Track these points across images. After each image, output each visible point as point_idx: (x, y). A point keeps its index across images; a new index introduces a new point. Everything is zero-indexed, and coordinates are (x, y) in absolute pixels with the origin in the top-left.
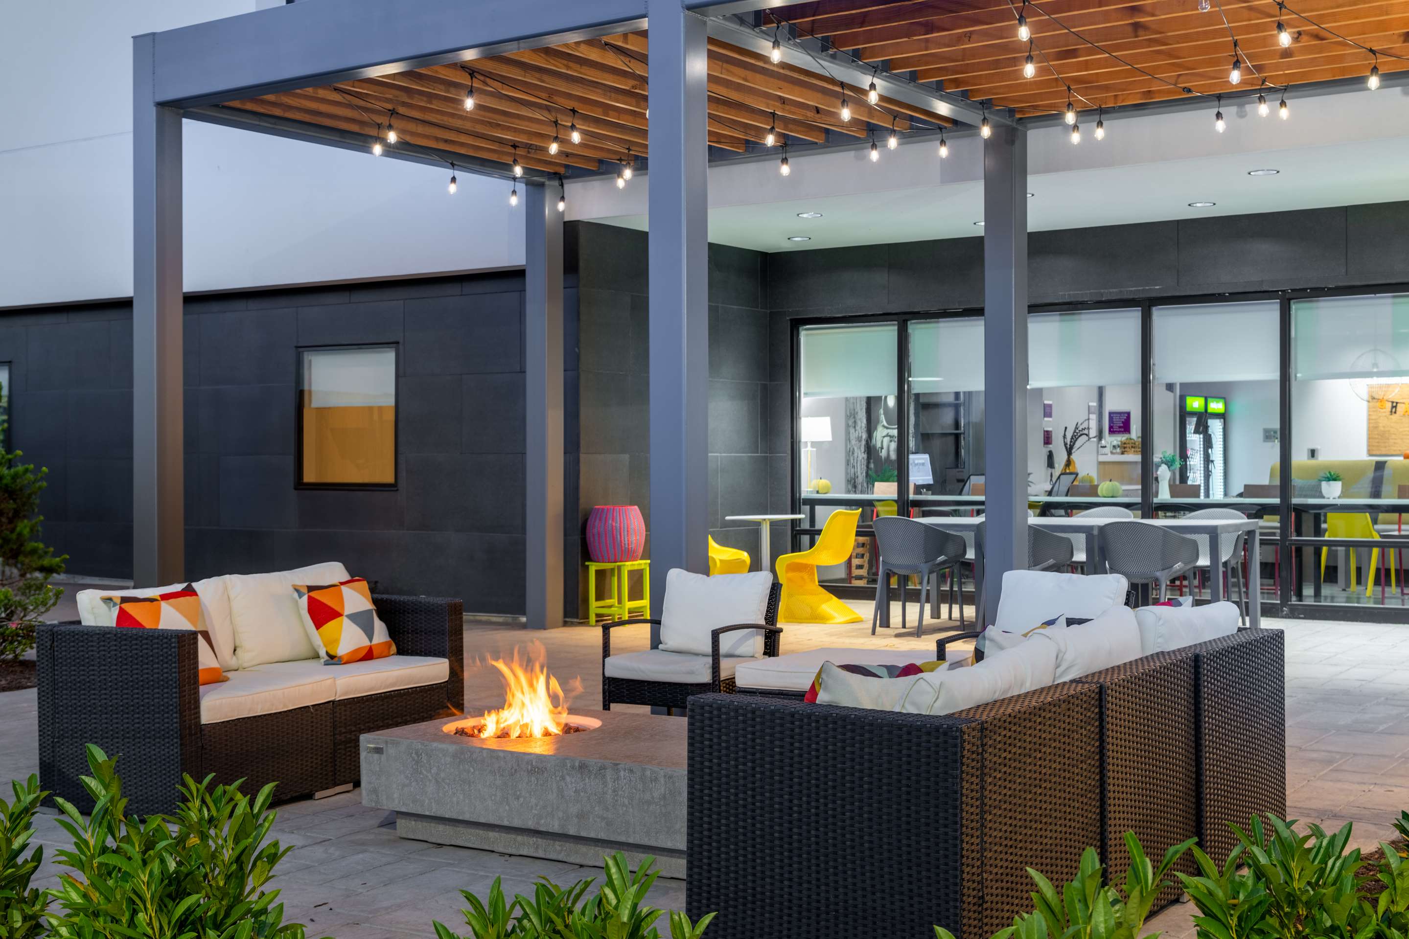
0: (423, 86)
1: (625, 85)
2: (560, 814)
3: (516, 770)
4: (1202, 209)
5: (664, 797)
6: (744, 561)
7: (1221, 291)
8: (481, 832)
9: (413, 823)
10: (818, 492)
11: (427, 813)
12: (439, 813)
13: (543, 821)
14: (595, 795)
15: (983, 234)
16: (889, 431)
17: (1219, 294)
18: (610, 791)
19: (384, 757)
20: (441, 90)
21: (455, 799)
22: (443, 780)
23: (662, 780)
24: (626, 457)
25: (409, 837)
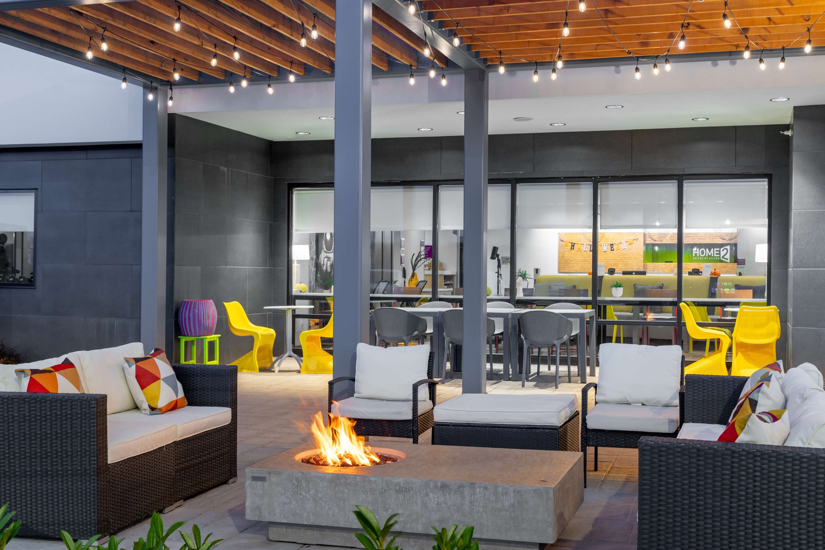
2: (424, 520)
3: (385, 491)
4: (558, 127)
5: (513, 505)
6: (272, 335)
7: (558, 176)
8: (345, 534)
9: (284, 529)
10: (301, 292)
11: (306, 523)
12: (316, 523)
13: (408, 526)
14: (455, 505)
16: (327, 254)
17: (558, 178)
18: (467, 503)
19: (266, 484)
21: (331, 512)
22: (321, 499)
23: (512, 494)
24: (199, 268)
25: (280, 540)
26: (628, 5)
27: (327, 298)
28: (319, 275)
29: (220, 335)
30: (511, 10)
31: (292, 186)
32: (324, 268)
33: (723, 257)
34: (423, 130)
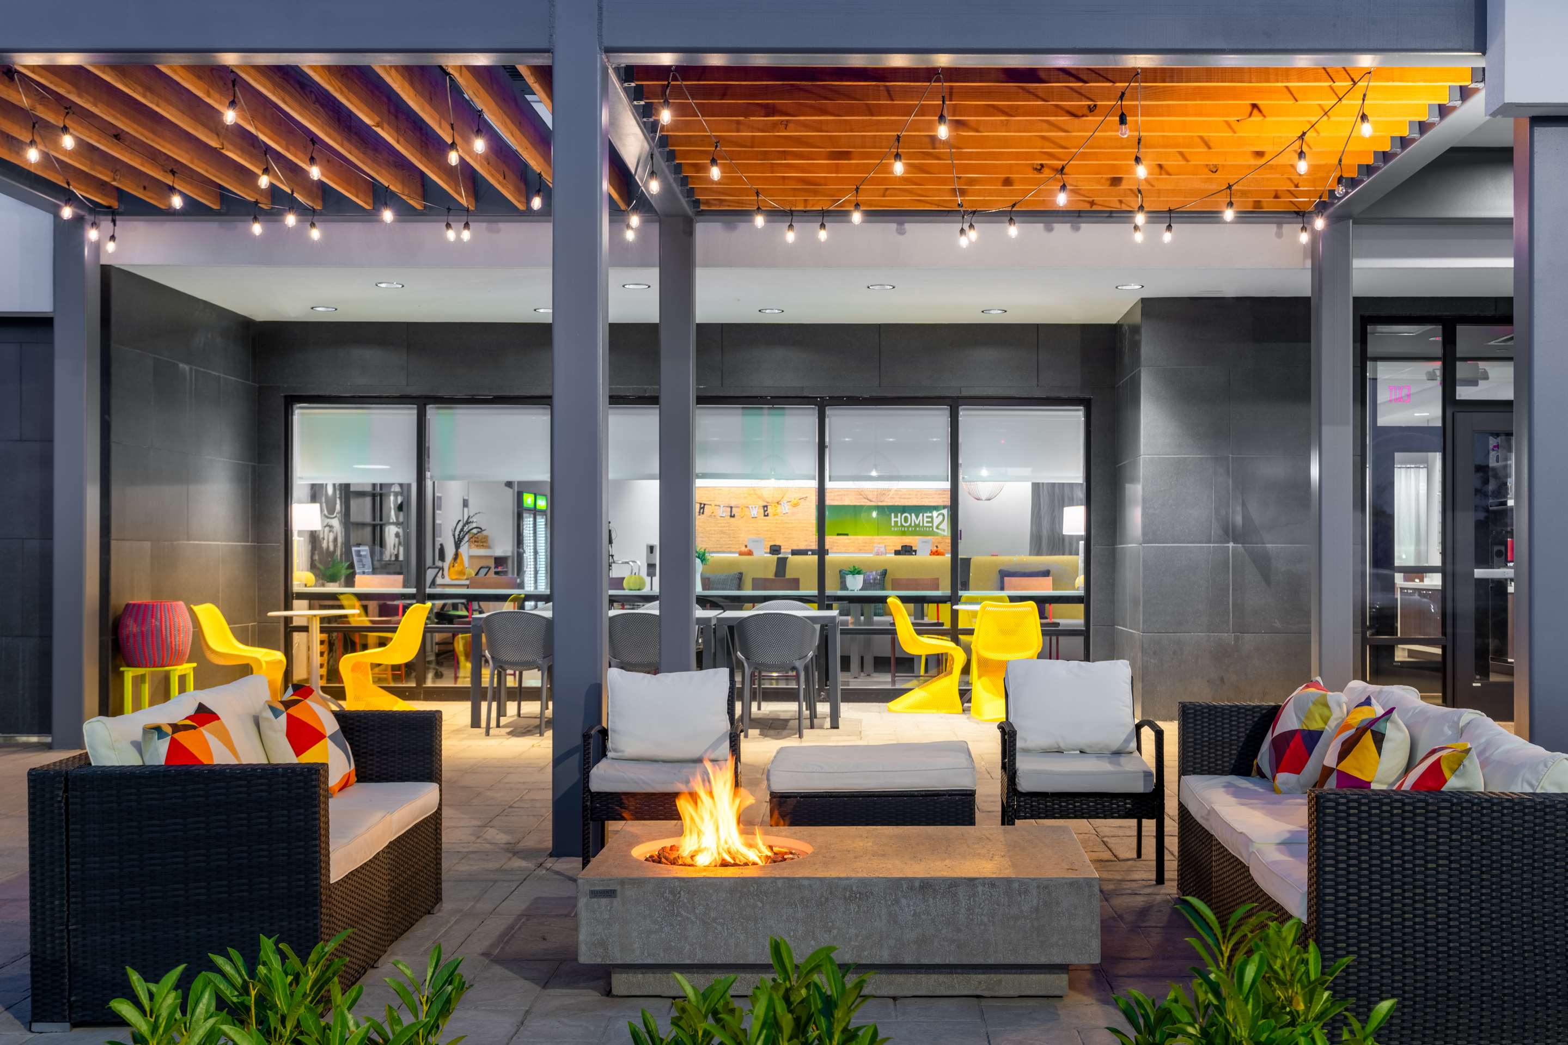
0: (126, 85)
1: (372, 119)
2: (892, 942)
3: (827, 899)
4: (772, 316)
5: (1037, 910)
7: (763, 394)
8: (748, 976)
9: (640, 976)
10: (306, 586)
11: (688, 962)
12: (708, 960)
13: (866, 953)
14: (942, 916)
15: (658, 321)
16: (329, 520)
17: (761, 397)
18: (963, 910)
19: (617, 902)
20: (139, 93)
21: (732, 941)
22: (715, 920)
23: (1035, 892)
24: (147, 545)
25: (633, 994)
26: (977, 131)
27: (341, 597)
28: (316, 557)
29: (195, 665)
30: (791, 126)
31: (291, 401)
32: (324, 545)
33: (937, 528)
34: (542, 311)
